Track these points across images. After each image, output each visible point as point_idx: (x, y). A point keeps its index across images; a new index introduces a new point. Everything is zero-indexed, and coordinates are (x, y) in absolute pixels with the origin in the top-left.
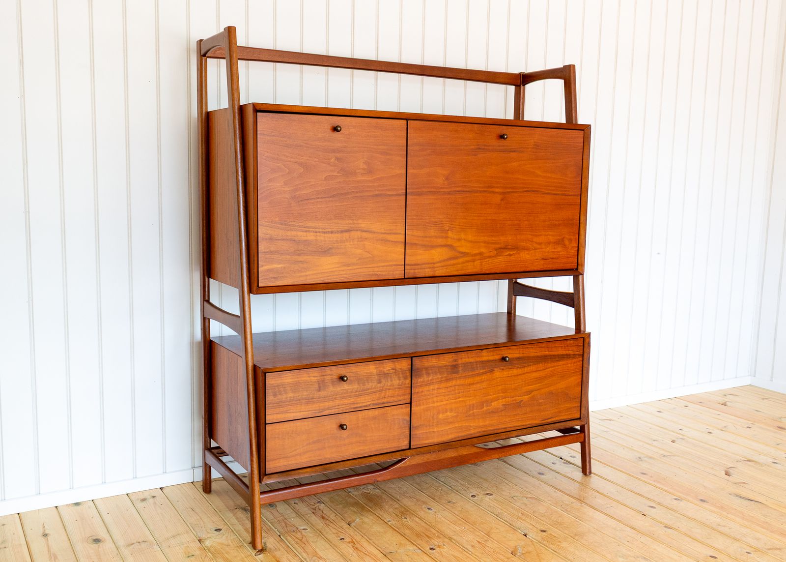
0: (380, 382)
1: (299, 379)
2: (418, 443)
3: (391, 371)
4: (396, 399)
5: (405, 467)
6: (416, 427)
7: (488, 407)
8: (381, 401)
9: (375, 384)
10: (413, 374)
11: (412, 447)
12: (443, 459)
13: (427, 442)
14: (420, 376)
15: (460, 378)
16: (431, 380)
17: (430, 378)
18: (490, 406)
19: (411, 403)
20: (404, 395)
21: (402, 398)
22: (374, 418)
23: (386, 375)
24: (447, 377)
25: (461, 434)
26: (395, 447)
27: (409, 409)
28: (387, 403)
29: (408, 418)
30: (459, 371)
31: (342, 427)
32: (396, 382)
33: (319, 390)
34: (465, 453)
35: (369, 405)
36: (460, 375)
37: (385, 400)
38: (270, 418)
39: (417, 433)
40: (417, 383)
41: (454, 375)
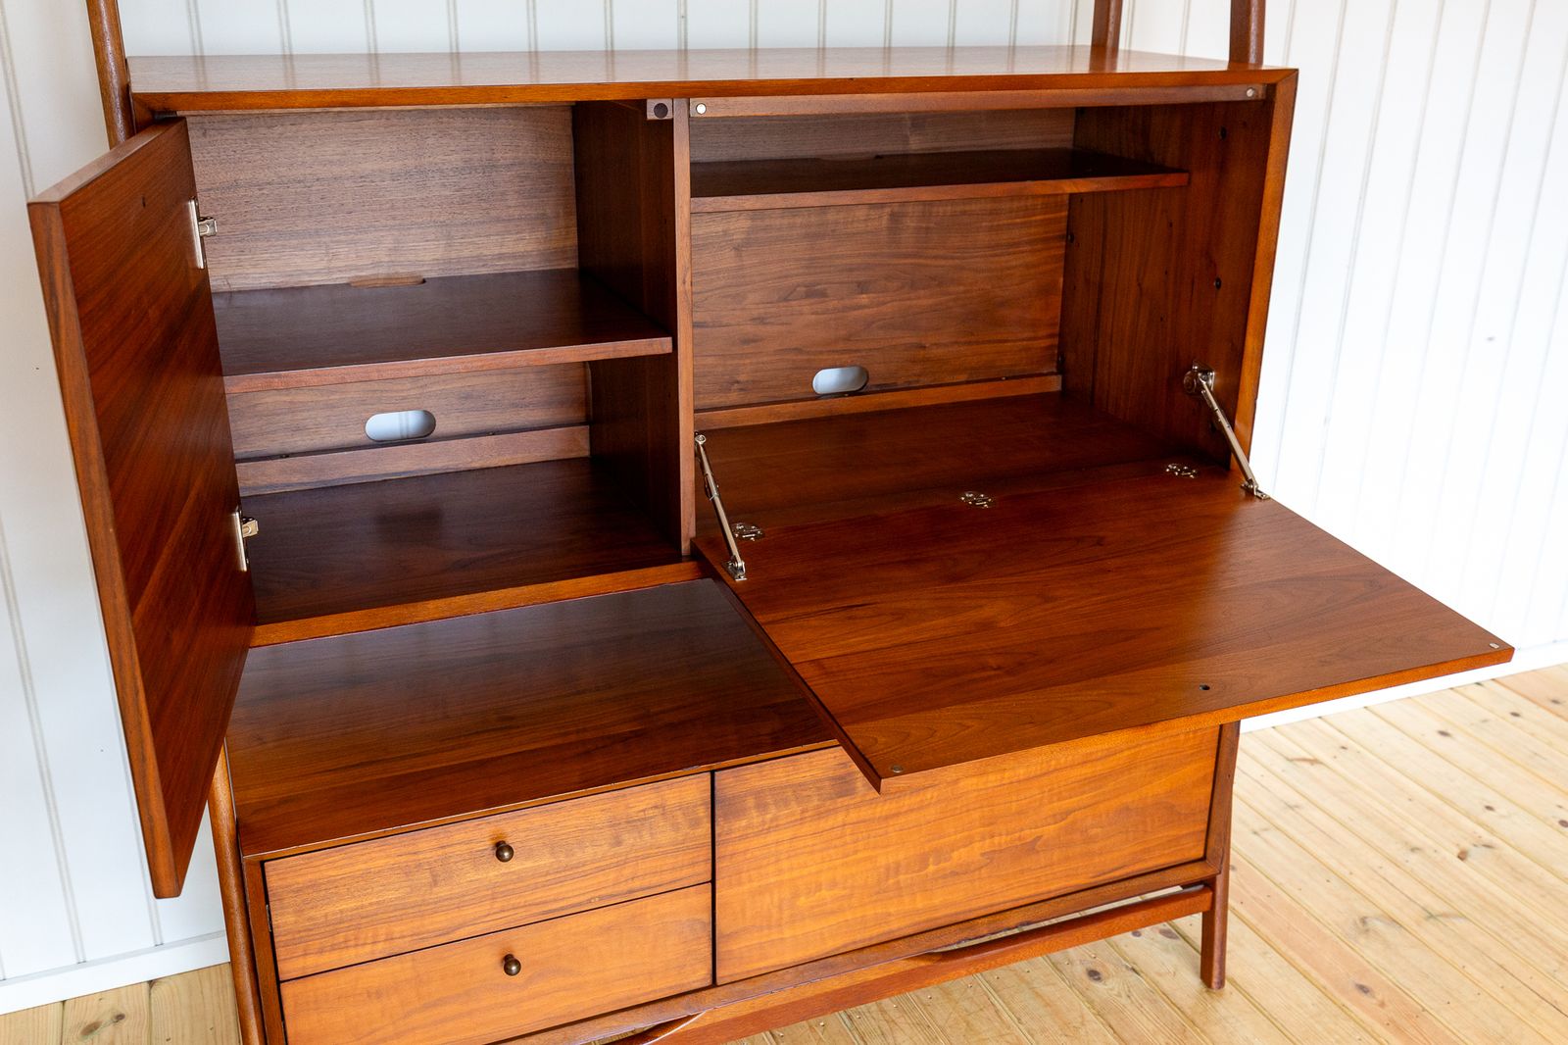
0: (619, 843)
1: (370, 864)
2: (737, 971)
3: (650, 813)
4: (668, 877)
5: (699, 1029)
6: (728, 935)
7: (942, 865)
8: (624, 887)
9: (606, 848)
10: (717, 812)
11: (719, 982)
12: (812, 998)
13: (762, 964)
14: (738, 812)
15: (857, 806)
16: (772, 820)
17: (769, 816)
18: (946, 860)
19: (713, 882)
20: (693, 864)
21: (686, 872)
22: (607, 929)
23: (635, 823)
24: (818, 807)
25: (859, 937)
26: (671, 988)
27: (710, 894)
28: (643, 889)
29: (708, 918)
30: (854, 789)
31: (509, 962)
32: (665, 836)
33: (435, 883)
34: (873, 978)
35: (589, 901)
36: (858, 800)
37: (637, 884)
38: (287, 969)
39: (734, 947)
40: (730, 832)
41: (846, 801)
